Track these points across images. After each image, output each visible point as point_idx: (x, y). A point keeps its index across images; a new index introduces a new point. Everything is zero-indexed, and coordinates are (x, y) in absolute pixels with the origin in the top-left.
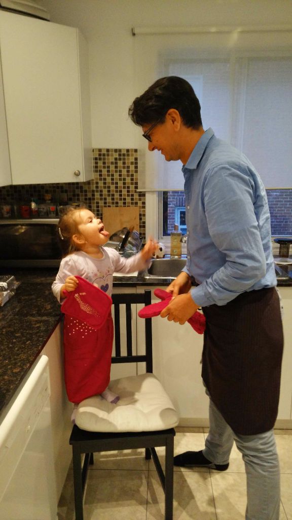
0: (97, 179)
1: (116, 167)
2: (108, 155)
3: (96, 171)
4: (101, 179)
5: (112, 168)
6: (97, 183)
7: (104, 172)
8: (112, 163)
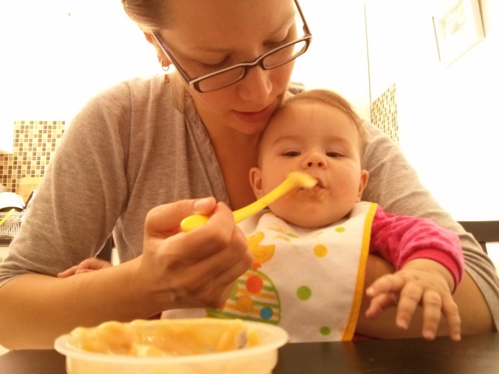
0: (16, 153)
1: (40, 141)
2: (32, 127)
3: (16, 145)
4: (20, 154)
5: (35, 141)
6: (16, 158)
7: (26, 146)
8: (35, 136)
